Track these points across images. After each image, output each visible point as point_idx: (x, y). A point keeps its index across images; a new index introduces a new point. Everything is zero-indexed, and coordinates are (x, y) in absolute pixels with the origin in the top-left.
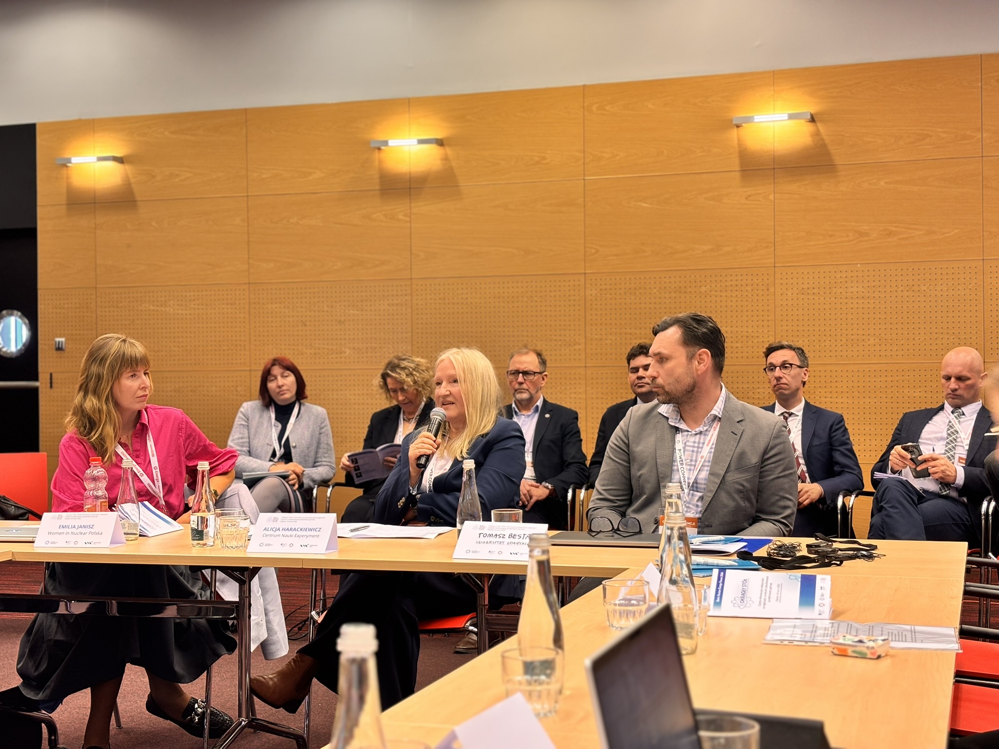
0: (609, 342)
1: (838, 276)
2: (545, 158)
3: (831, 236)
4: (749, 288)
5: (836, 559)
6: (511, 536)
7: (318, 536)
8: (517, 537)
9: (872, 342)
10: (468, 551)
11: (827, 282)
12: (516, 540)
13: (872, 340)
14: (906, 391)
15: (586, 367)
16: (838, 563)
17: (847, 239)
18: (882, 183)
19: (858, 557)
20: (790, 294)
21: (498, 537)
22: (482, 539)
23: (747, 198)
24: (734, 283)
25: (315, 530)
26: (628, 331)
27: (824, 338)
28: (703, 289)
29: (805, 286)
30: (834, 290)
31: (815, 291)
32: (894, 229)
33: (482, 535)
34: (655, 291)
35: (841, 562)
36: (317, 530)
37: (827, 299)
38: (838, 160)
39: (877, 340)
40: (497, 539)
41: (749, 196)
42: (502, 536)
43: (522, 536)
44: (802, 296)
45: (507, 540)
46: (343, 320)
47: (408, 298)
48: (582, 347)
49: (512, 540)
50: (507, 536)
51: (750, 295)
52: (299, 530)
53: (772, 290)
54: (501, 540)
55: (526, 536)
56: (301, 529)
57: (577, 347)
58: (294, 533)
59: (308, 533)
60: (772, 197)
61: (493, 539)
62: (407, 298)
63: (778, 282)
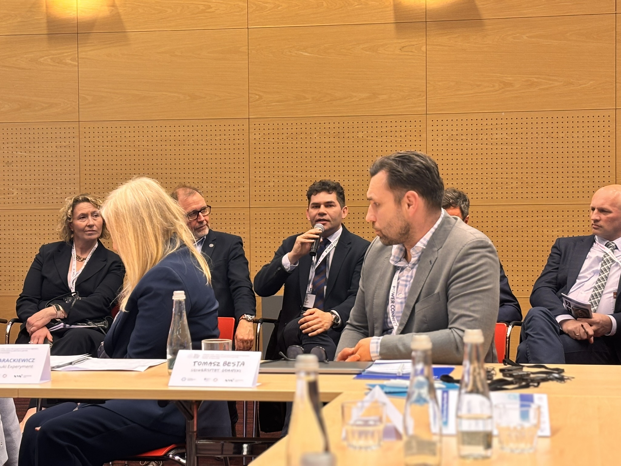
0: (272, 184)
1: (484, 124)
2: (210, 7)
3: (478, 86)
4: (403, 134)
5: (533, 380)
6: (225, 364)
7: (32, 367)
8: (232, 365)
9: (514, 185)
10: (183, 379)
11: (474, 129)
12: (231, 368)
13: (515, 183)
14: (545, 230)
15: (250, 207)
16: (536, 384)
17: (492, 89)
18: (525, 37)
19: (552, 380)
20: (440, 140)
21: (212, 365)
22: (197, 367)
23: (400, 49)
24: (389, 129)
25: (28, 360)
26: (290, 173)
27: (472, 181)
28: (360, 135)
29: (454, 133)
30: (481, 137)
31: (463, 137)
32: (536, 80)
33: (196, 364)
34: (315, 136)
35: (539, 384)
36: (31, 360)
37: (474, 144)
38: (485, 15)
39: (520, 183)
40: (212, 367)
41: (403, 47)
42: (216, 364)
43: (236, 364)
44: (452, 142)
45: (221, 367)
46: (10, 161)
47: (76, 140)
48: (246, 188)
49: (226, 367)
50: (221, 364)
51: (403, 141)
52: (12, 361)
53: (424, 136)
54: (216, 367)
55: (240, 364)
56: (14, 360)
57: (242, 189)
58: (7, 364)
59: (22, 364)
60: (424, 49)
61: (207, 367)
62: (74, 140)
63: (430, 128)
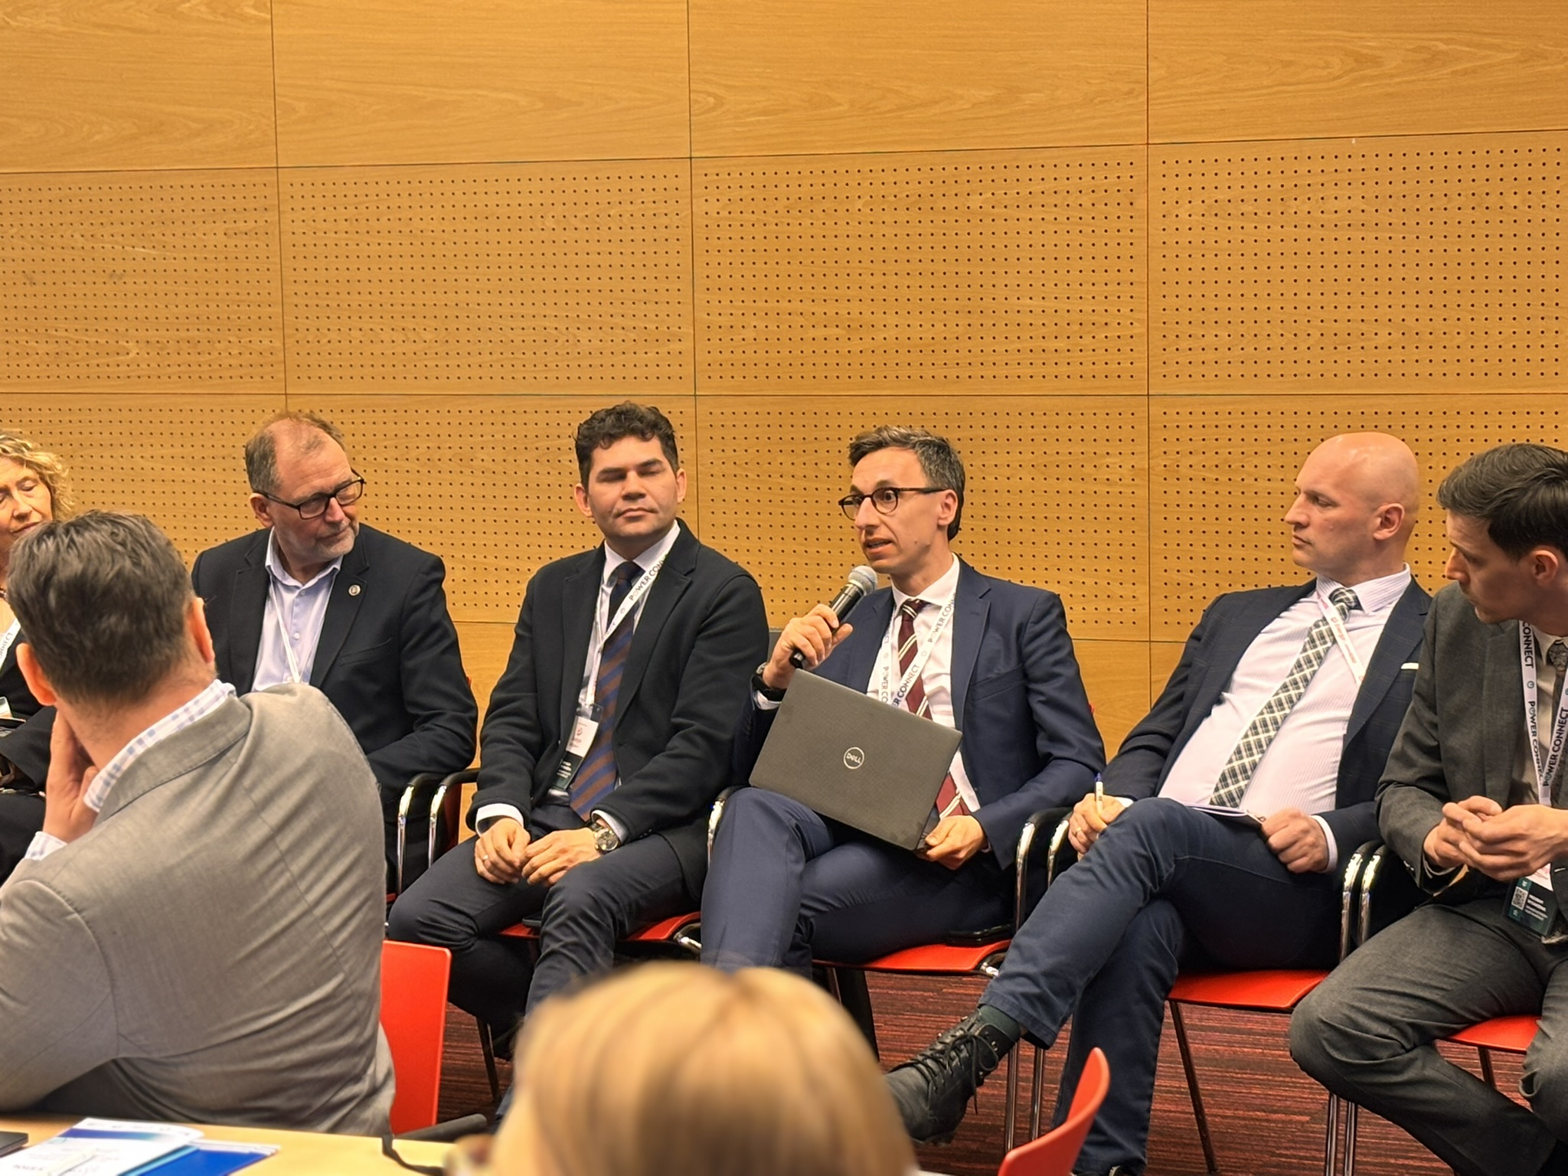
1: (1303, 170)
4: (1086, 200)
9: (1383, 339)
11: (1276, 186)
13: (1384, 333)
15: (695, 395)
17: (1325, 73)
20: (1184, 216)
27: (1268, 329)
29: (1222, 196)
30: (1292, 206)
31: (1245, 208)
37: (1276, 227)
39: (1396, 335)
44: (1215, 221)
46: (119, 272)
47: (272, 216)
48: (687, 345)
51: (1087, 218)
57: (675, 346)
62: (267, 216)
63: (1156, 183)
